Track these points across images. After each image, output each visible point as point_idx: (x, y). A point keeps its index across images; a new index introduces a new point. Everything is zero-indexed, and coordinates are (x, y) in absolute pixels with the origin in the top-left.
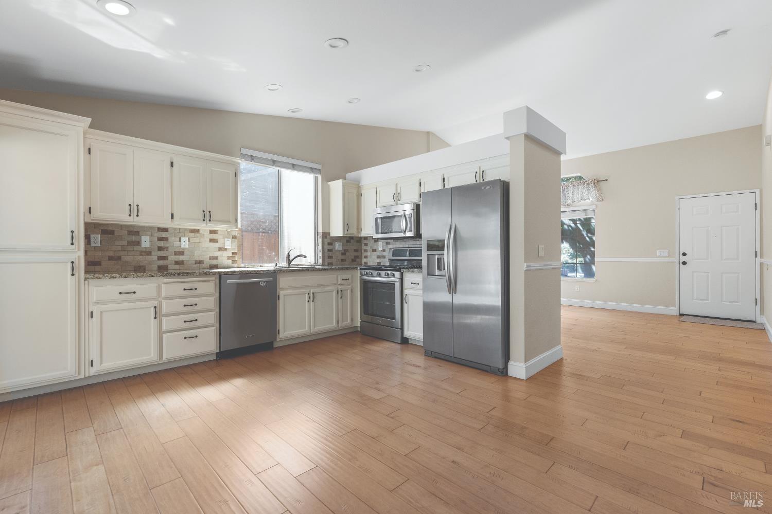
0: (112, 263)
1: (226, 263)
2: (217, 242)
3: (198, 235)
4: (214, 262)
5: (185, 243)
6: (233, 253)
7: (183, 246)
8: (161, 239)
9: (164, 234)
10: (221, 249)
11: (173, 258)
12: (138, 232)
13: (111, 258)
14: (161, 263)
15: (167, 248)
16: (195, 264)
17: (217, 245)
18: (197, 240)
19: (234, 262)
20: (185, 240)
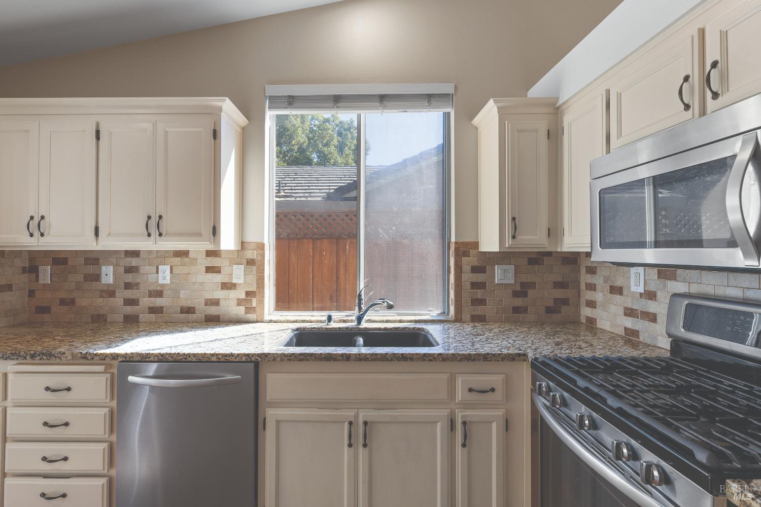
0: (64, 308)
1: (234, 312)
2: (219, 272)
3: (186, 260)
4: (213, 310)
5: (164, 276)
6: (248, 294)
7: (161, 282)
8: (130, 270)
9: (134, 262)
10: (227, 286)
11: (146, 302)
12: (98, 259)
13: (63, 302)
14: (129, 310)
15: (138, 284)
16: (181, 313)
17: (218, 278)
18: (185, 270)
19: (249, 310)
20: (165, 270)
